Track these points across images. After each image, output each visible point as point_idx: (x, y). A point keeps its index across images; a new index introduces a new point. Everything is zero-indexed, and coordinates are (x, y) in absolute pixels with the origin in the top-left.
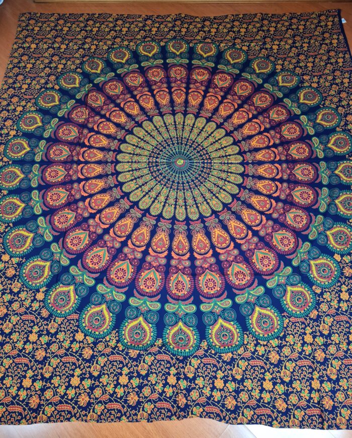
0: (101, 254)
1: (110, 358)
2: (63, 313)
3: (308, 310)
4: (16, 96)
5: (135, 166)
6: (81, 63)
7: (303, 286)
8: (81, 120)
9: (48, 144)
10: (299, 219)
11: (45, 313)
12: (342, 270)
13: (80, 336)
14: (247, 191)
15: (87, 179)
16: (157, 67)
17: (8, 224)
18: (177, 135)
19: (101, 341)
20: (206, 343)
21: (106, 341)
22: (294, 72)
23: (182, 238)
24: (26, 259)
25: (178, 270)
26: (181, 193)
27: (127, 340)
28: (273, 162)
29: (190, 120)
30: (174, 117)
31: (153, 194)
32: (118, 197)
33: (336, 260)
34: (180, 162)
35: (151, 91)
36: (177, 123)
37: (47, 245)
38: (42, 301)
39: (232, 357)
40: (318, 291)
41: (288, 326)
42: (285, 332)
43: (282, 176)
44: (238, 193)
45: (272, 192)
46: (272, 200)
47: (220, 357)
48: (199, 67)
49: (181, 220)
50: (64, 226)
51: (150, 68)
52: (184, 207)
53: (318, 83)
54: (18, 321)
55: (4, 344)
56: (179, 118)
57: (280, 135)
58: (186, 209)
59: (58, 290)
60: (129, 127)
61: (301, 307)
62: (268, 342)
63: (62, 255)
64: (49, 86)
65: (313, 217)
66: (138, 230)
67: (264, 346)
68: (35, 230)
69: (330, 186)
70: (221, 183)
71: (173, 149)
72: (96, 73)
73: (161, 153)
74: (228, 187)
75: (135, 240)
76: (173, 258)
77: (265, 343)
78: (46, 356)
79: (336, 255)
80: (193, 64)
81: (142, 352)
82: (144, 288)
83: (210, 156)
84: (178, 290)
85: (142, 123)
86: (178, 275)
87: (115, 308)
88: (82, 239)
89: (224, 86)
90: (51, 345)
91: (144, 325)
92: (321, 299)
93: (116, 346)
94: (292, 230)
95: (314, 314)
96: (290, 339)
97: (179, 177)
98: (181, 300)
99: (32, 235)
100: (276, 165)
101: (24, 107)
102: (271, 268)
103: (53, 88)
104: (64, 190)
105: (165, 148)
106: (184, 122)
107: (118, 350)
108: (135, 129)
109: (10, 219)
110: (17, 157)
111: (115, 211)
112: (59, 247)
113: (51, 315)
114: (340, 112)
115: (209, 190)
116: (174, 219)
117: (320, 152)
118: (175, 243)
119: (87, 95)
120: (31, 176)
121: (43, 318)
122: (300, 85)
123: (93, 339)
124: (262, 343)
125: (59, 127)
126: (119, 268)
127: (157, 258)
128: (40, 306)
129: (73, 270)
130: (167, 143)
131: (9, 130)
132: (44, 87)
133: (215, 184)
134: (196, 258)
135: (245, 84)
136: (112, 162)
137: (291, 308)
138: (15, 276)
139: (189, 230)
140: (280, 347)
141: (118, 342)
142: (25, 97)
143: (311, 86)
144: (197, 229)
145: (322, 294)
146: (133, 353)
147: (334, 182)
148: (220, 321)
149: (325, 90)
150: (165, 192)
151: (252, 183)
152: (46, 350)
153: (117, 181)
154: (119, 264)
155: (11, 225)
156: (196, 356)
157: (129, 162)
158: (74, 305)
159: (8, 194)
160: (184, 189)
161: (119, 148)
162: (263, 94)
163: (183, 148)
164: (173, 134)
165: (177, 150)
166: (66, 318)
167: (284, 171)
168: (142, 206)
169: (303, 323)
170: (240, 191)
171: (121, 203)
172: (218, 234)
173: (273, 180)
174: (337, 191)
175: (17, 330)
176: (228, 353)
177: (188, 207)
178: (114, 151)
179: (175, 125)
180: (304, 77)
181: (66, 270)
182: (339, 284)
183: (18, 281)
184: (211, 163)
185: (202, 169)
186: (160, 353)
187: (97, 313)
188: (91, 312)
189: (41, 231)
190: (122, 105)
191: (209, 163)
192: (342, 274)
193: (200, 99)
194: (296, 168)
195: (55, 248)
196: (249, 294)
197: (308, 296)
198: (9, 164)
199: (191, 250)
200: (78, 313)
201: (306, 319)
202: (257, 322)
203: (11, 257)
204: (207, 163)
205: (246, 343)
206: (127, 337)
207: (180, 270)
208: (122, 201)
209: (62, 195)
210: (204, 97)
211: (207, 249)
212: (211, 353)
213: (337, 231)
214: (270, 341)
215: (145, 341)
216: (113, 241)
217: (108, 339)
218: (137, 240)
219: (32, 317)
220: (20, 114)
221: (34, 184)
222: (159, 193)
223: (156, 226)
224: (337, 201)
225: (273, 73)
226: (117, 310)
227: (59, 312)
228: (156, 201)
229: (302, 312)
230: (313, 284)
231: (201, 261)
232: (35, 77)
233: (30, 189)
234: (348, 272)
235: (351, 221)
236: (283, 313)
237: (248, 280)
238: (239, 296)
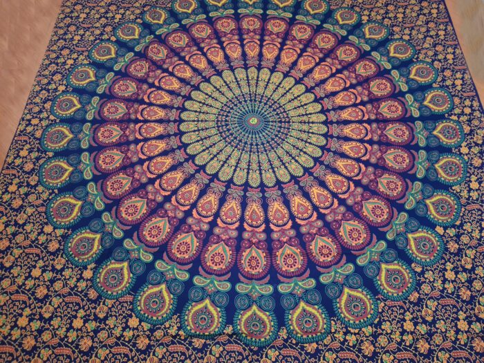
0: (161, 225)
1: (169, 348)
2: (115, 294)
3: (407, 292)
4: (67, 48)
5: (202, 125)
6: (142, 13)
7: (400, 264)
8: (140, 74)
9: (102, 101)
10: (392, 186)
11: (93, 294)
12: (446, 244)
13: (134, 322)
14: (332, 154)
15: (146, 140)
16: (227, 17)
17: (53, 190)
18: (250, 91)
19: (159, 328)
20: (285, 331)
21: (165, 328)
22: (382, 23)
23: (255, 208)
24: (73, 231)
25: (251, 244)
26: (254, 157)
27: (190, 326)
28: (360, 122)
29: (265, 74)
30: (247, 71)
31: (222, 157)
32: (182, 160)
33: (438, 233)
34: (254, 121)
35: (221, 43)
36: (250, 78)
37: (98, 215)
38: (90, 280)
39: (317, 348)
40: (419, 270)
41: (383, 311)
42: (380, 318)
43: (372, 137)
44: (322, 156)
45: (360, 155)
46: (361, 164)
47: (302, 348)
48: (275, 18)
49: (254, 186)
50: (119, 192)
51: (219, 18)
52: (258, 172)
53: (410, 35)
54: (61, 303)
55: (43, 332)
56: (253, 72)
57: (369, 91)
58: (261, 174)
59: (109, 267)
60: (195, 82)
61: (399, 288)
62: (361, 329)
63: (115, 227)
64: (105, 37)
65: (410, 183)
66: (205, 197)
67: (355, 334)
68: (84, 198)
69: (428, 149)
70: (300, 144)
71: (245, 106)
72: (158, 24)
73: (231, 111)
74: (310, 149)
75: (200, 209)
76: (245, 230)
77: (357, 331)
78: (92, 345)
79: (438, 227)
80: (268, 15)
81: (208, 342)
82: (211, 264)
83: (287, 114)
84: (251, 267)
85: (210, 77)
86: (251, 250)
87: (176, 288)
88: (139, 208)
89: (303, 38)
90: (99, 332)
91: (211, 309)
92: (423, 279)
93: (178, 335)
94: (386, 199)
95: (414, 297)
96: (386, 326)
97: (252, 137)
98: (256, 279)
99: (80, 203)
100: (364, 124)
101: (75, 60)
102: (361, 242)
103: (109, 39)
104: (119, 152)
105: (236, 105)
106: (258, 77)
107: (180, 339)
108: (202, 84)
109: (55, 185)
110: (66, 114)
111: (179, 176)
112: (112, 218)
113: (100, 297)
114: (436, 66)
115: (287, 153)
116: (246, 186)
117: (414, 110)
118: (247, 213)
119: (147, 47)
120: (81, 136)
121: (91, 300)
122: (390, 37)
123: (149, 325)
124: (352, 331)
125: (114, 82)
126: (182, 242)
127: (226, 230)
128: (87, 286)
129: (128, 244)
130: (238, 100)
131: (57, 85)
132: (99, 39)
133: (294, 146)
134: (272, 231)
135: (327, 35)
136: (175, 121)
137: (387, 289)
138: (58, 250)
139: (264, 198)
140: (375, 336)
141: (179, 328)
142: (77, 49)
143: (402, 38)
144: (274, 197)
145: (423, 273)
146: (198, 343)
147: (434, 144)
148: (302, 304)
149: (419, 43)
150: (236, 154)
151: (337, 145)
152: (92, 338)
153: (181, 142)
154: (182, 237)
155: (56, 191)
156: (273, 347)
157: (194, 121)
158: (128, 285)
159: (53, 157)
160: (258, 152)
161: (183, 105)
162: (347, 47)
163: (257, 106)
164: (245, 90)
165: (250, 108)
166: (117, 300)
167: (373, 132)
168: (210, 170)
169: (401, 307)
170: (323, 153)
172: (298, 203)
173: (362, 141)
174: (436, 154)
175: (59, 314)
176: (312, 343)
177: (263, 172)
178: (178, 109)
179: (248, 80)
180: (395, 28)
181: (119, 243)
182: (443, 261)
183: (62, 256)
184: (289, 122)
185: (279, 129)
186: (230, 342)
187: (155, 294)
188: (147, 293)
189: (90, 198)
190: (187, 59)
191: (287, 122)
192: (446, 249)
193: (276, 53)
194: (388, 128)
195: (106, 217)
196: (336, 272)
197: (406, 275)
198: (55, 122)
199: (267, 221)
200: (132, 295)
201: (405, 303)
202: (346, 306)
203: (54, 228)
204: (285, 122)
205: (333, 331)
206: (191, 323)
207: (254, 244)
208: (186, 165)
209: (116, 158)
210: (281, 50)
211: (285, 219)
212: (291, 343)
213: (438, 200)
214: (363, 329)
215: (213, 328)
216: (175, 210)
217: (168, 326)
218: (203, 209)
219: (77, 299)
220: (70, 68)
221: (85, 145)
222: (229, 156)
223: (225, 193)
224: (437, 166)
225: (359, 25)
226: (178, 291)
227: (109, 293)
228: (226, 165)
229: (400, 294)
230: (412, 262)
231: (278, 234)
232: (89, 28)
233: (80, 151)
234: (453, 247)
235: (453, 188)
236: (377, 295)
237: (334, 256)
238: (324, 275)
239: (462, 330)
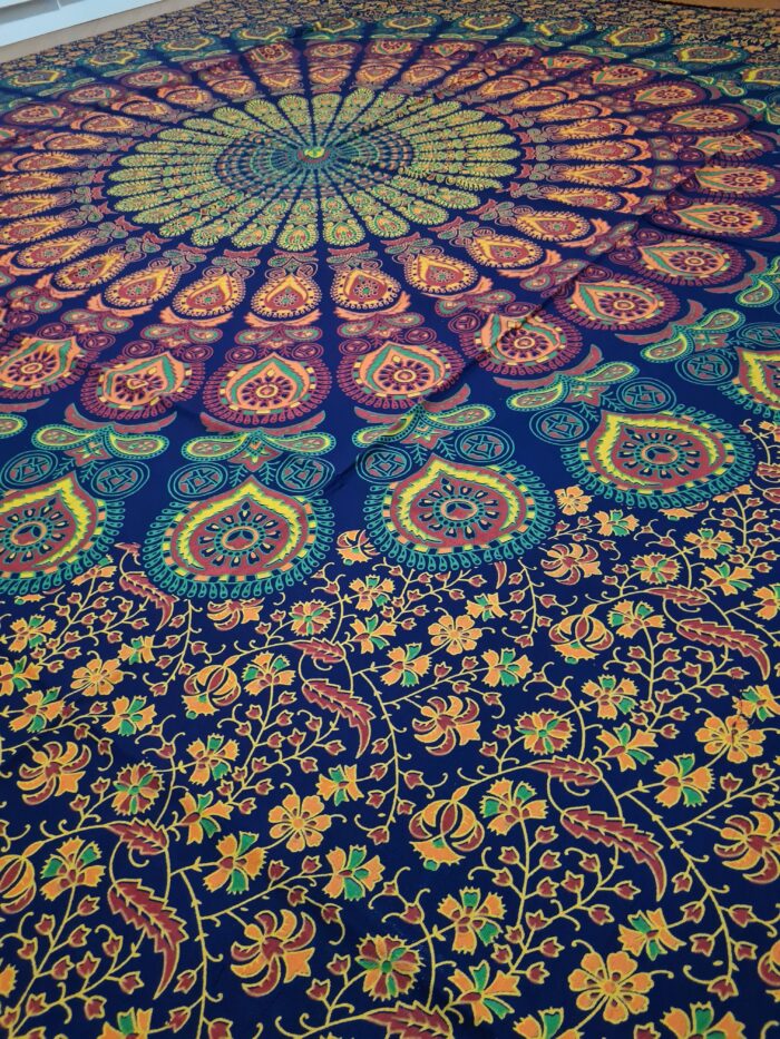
3: (230, 588)
12: (548, 543)
33: (555, 501)
41: (84, 588)
42: (49, 599)
61: (219, 563)
65: (595, 359)
79: (575, 490)
92: (331, 587)
95: (235, 613)
102: (263, 412)
137: (178, 545)
145: (360, 570)
168: (121, 175)
169: (153, 613)
182: (477, 581)
197: (290, 545)
201: (181, 610)
213: (663, 431)
224: (752, 357)
230: (358, 523)
234: (571, 562)
235: (764, 425)
236: (128, 542)
237: (147, 406)
238: (63, 428)
239: (275, 833)
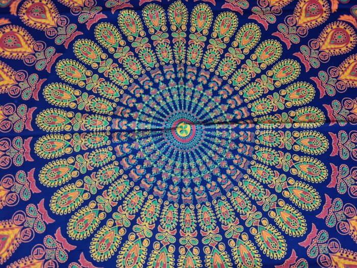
5: (79, 142)
18: (174, 58)
30: (166, 12)
31: (123, 217)
32: (41, 230)
34: (185, 130)
36: (174, 28)
52: (196, 251)
58: (202, 255)
60: (63, 39)
70: (278, 182)
71: (166, 94)
73: (138, 105)
74: (296, 192)
85: (93, 27)
97: (182, 168)
105: (147, 92)
108: (78, 43)
115: (253, 202)
130: (152, 80)
136: (24, 134)
150: (151, 209)
153: (38, 184)
157: (64, 133)
160: (195, 203)
161: (41, 94)
163: (189, 93)
164: (165, 55)
165: (176, 98)
171: (49, 245)
177: (207, 250)
178: (30, 103)
179: (170, 32)
184: (253, 130)
185: (234, 146)
191: (249, 130)
204: (245, 130)
208: (49, 240)
222: (138, 214)
228: (132, 237)
